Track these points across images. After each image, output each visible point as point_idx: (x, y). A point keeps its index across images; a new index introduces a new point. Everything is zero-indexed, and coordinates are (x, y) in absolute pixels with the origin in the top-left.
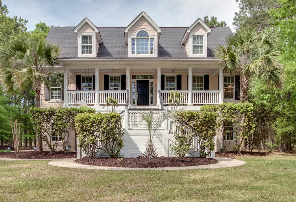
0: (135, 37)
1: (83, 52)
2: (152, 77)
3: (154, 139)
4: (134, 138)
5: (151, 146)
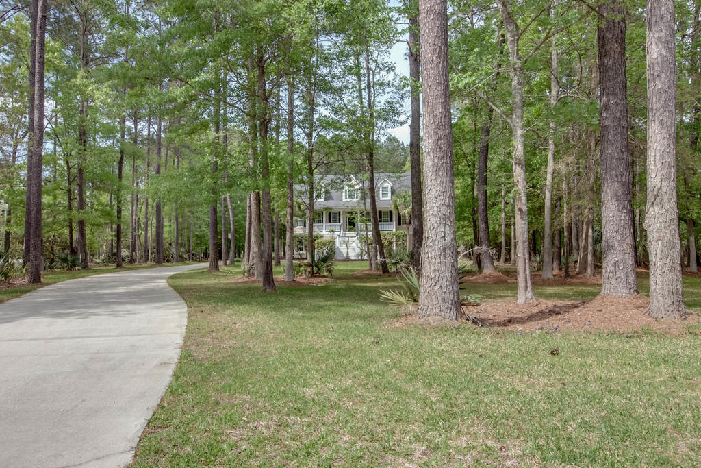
0: (347, 189)
3: (350, 250)
5: (348, 254)
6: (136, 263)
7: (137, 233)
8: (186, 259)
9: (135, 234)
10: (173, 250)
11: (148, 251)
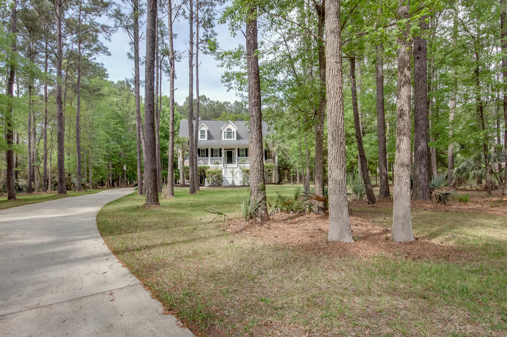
0: (226, 131)
1: (201, 138)
2: (234, 149)
3: (234, 179)
4: (227, 179)
5: (233, 181)
6: (36, 192)
7: (35, 164)
8: (88, 188)
9: (32, 164)
10: (75, 180)
11: (48, 181)
